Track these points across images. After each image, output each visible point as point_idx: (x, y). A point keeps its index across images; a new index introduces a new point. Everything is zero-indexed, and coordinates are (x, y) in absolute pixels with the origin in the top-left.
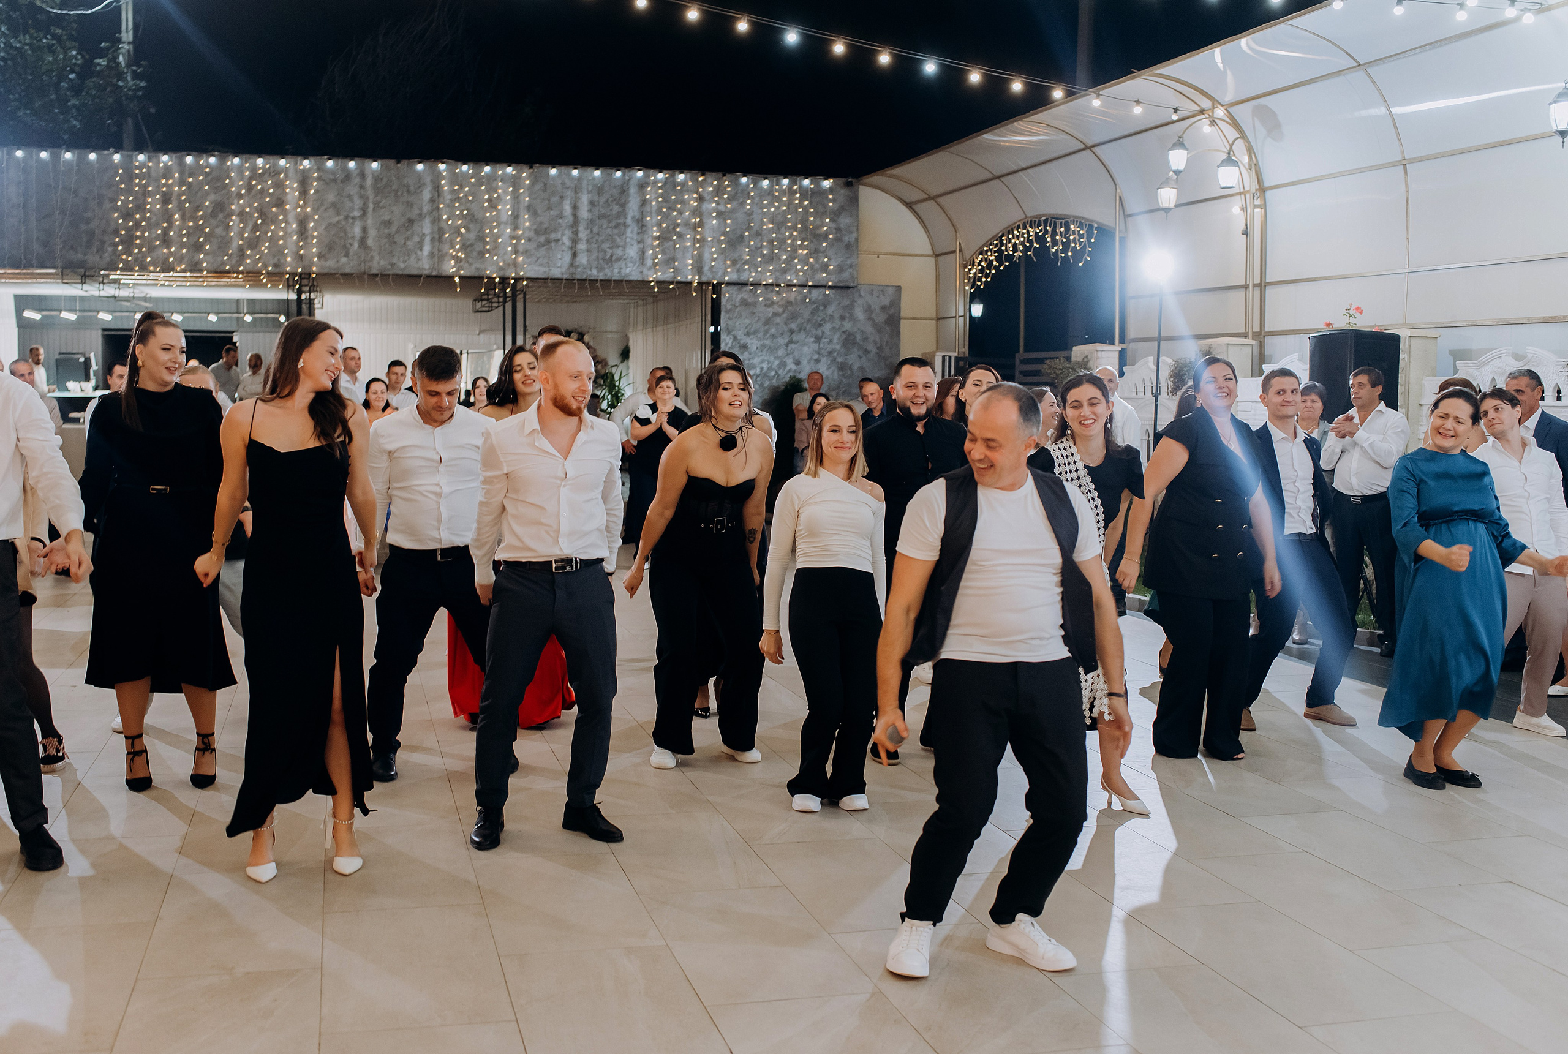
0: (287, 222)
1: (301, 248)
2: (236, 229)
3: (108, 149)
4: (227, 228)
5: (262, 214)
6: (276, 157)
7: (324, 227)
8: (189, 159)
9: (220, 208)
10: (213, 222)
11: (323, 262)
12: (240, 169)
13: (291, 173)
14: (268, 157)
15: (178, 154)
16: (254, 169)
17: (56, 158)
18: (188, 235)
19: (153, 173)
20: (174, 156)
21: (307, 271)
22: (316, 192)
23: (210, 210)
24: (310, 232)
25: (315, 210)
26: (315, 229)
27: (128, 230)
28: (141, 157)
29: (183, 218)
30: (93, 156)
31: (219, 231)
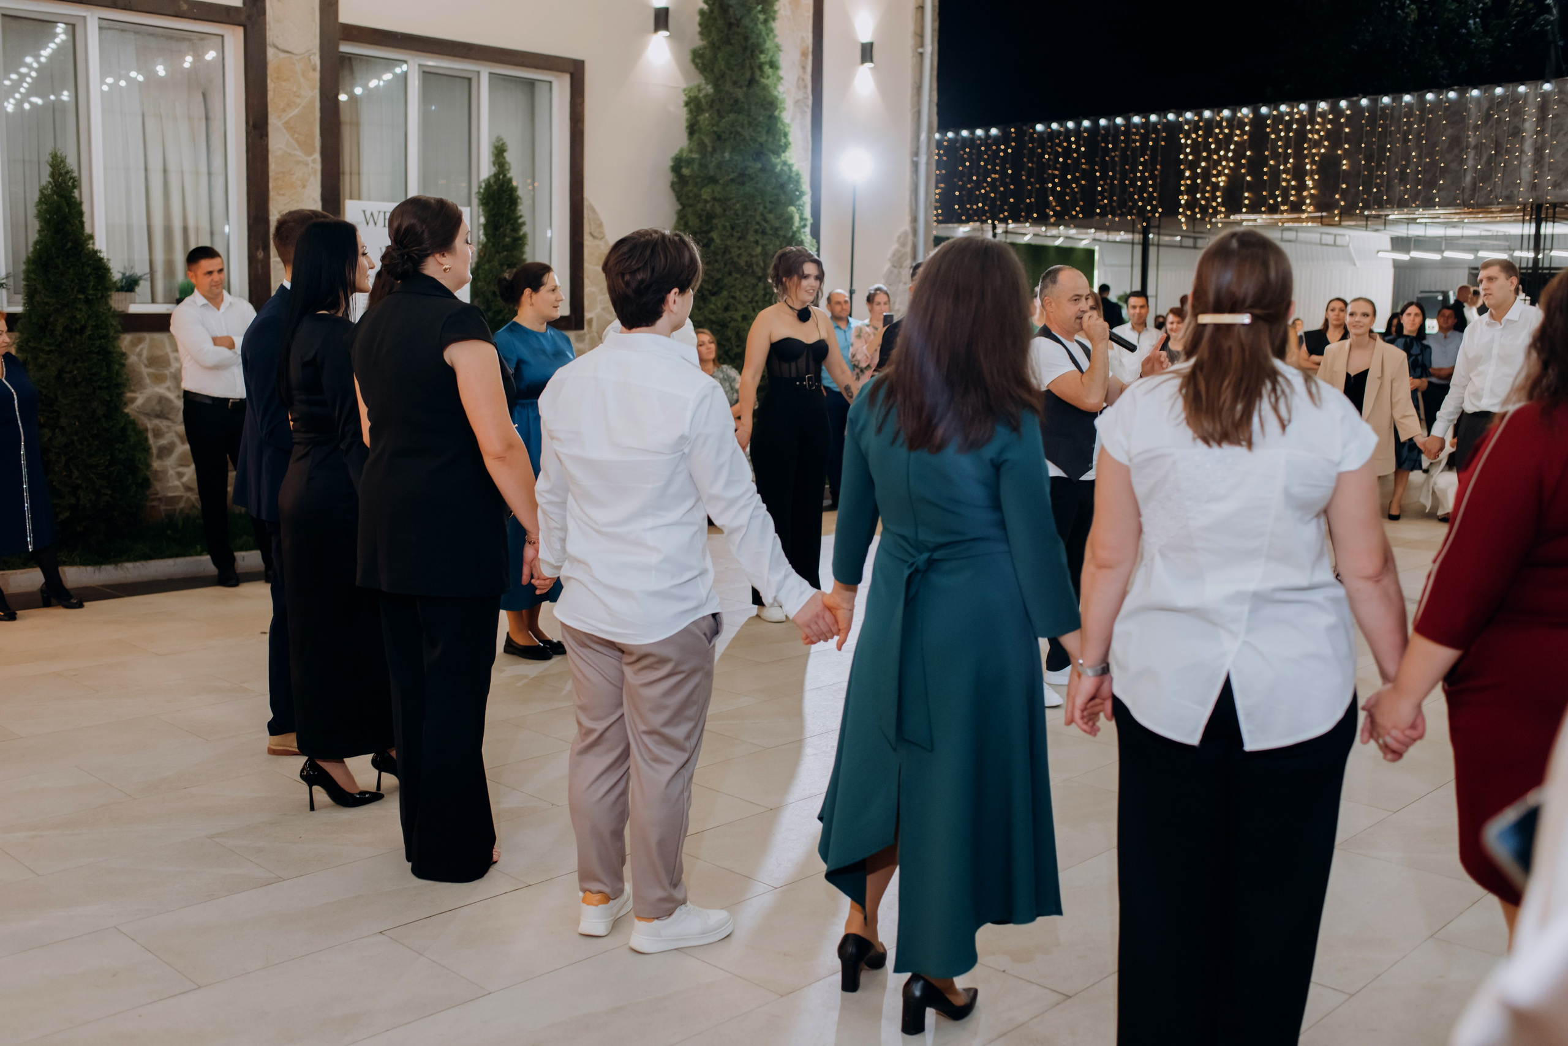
0: (1522, 152)
1: (1535, 177)
2: (1471, 162)
3: (1356, 95)
4: (1462, 162)
5: (1498, 145)
6: (1515, 84)
7: (1561, 153)
8: (1430, 96)
9: (1457, 143)
10: (1449, 157)
11: (1557, 191)
12: (1478, 100)
13: (1530, 99)
14: (1507, 85)
15: (1420, 93)
16: (1493, 98)
17: (1312, 108)
18: (1424, 171)
19: (1396, 114)
20: (1416, 94)
21: (1539, 202)
22: (1555, 116)
23: (1446, 145)
24: (1547, 160)
25: (1553, 136)
26: (1551, 155)
27: (1371, 171)
28: (1386, 100)
29: (1419, 157)
30: (1343, 104)
31: (1454, 166)
